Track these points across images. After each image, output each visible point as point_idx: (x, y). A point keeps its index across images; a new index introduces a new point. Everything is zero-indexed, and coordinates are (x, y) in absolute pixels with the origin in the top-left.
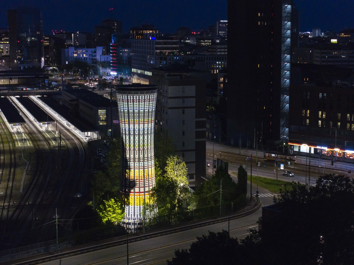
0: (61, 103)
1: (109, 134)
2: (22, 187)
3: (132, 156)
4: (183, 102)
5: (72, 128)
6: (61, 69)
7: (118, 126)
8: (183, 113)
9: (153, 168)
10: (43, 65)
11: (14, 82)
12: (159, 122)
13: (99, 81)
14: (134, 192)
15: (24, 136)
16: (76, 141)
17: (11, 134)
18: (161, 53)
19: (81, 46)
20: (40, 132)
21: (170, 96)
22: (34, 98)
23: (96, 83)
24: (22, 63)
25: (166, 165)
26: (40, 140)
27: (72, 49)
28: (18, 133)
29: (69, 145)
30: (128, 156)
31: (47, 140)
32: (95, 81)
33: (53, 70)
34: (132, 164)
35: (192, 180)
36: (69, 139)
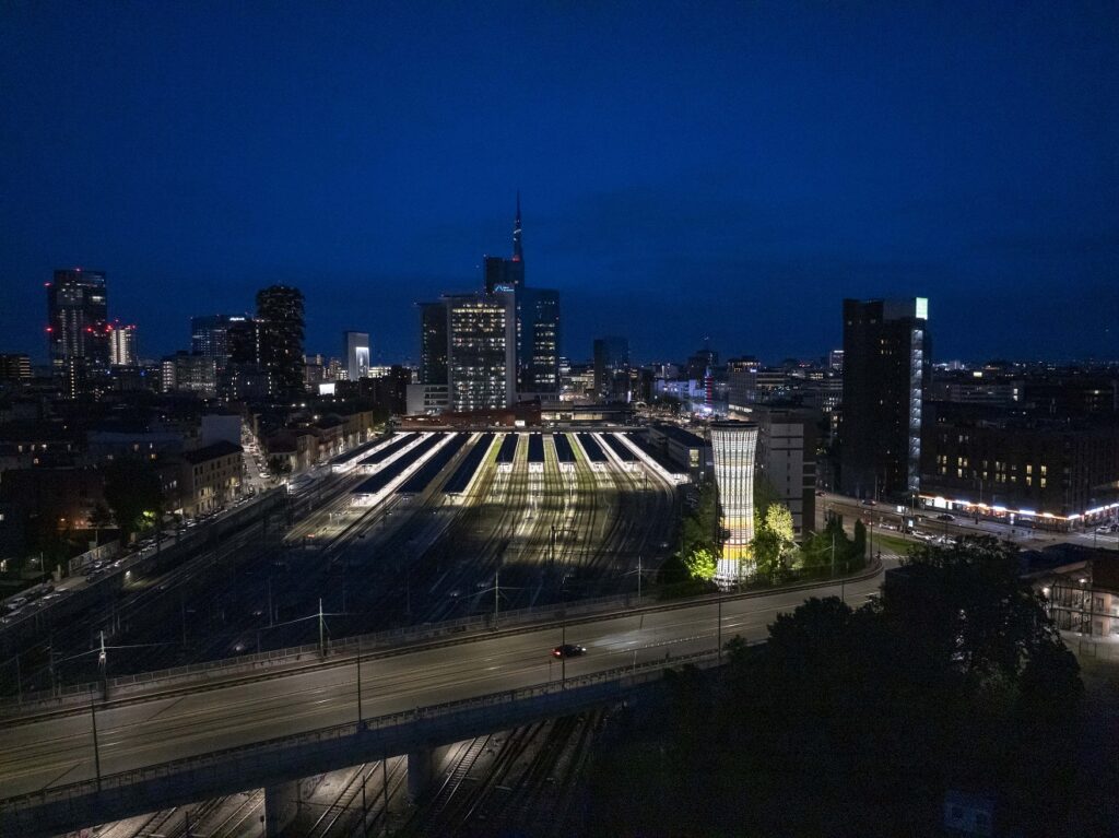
0: (648, 441)
1: (701, 478)
2: (602, 533)
3: (727, 502)
4: (789, 442)
5: (660, 469)
6: (649, 405)
7: (712, 468)
8: (789, 455)
9: (752, 518)
10: (629, 399)
11: (598, 417)
12: (759, 464)
13: (692, 418)
14: (729, 544)
15: (607, 477)
16: (664, 484)
17: (592, 473)
18: (763, 387)
19: (672, 380)
20: (625, 473)
21: (773, 434)
22: (620, 436)
23: (688, 421)
24: (607, 396)
25: (767, 514)
26: (624, 482)
27: (661, 383)
28: (601, 473)
29: (657, 489)
30: (722, 502)
31: (631, 481)
32: (687, 418)
33: (640, 406)
34: (727, 512)
35: (798, 534)
36: (656, 481)
